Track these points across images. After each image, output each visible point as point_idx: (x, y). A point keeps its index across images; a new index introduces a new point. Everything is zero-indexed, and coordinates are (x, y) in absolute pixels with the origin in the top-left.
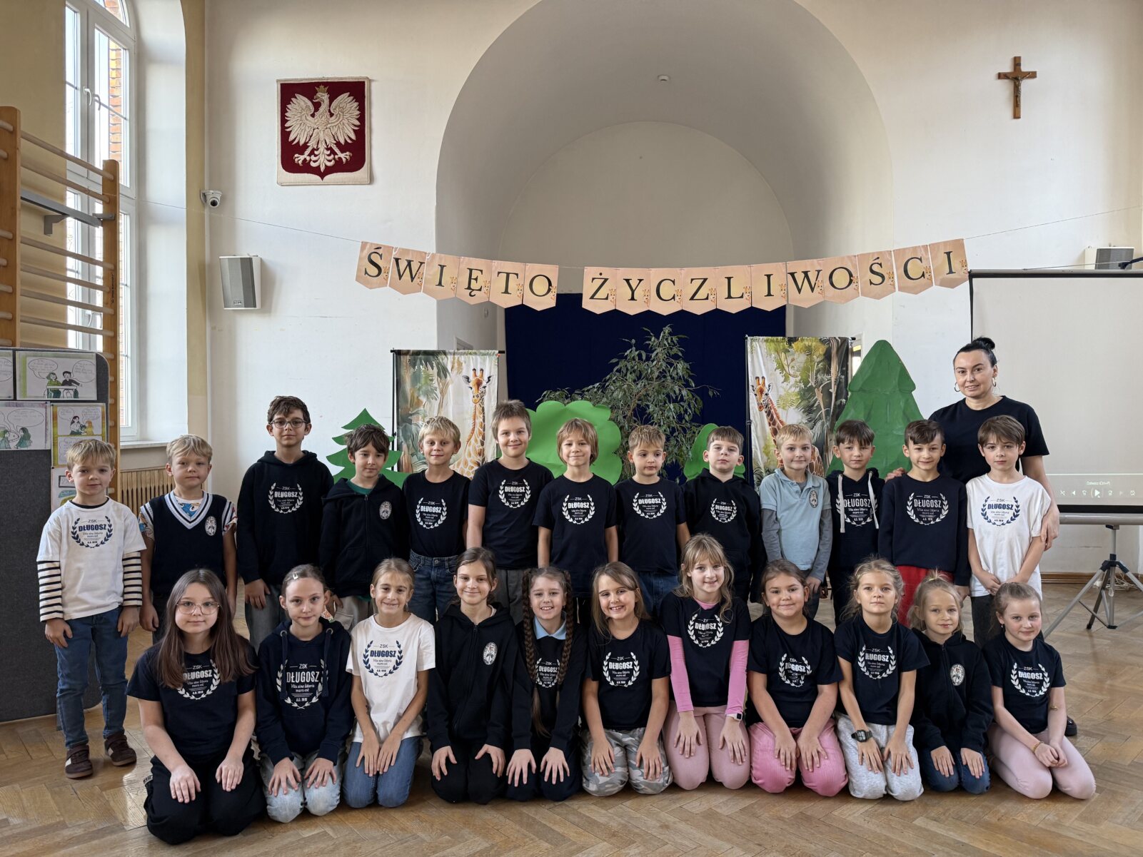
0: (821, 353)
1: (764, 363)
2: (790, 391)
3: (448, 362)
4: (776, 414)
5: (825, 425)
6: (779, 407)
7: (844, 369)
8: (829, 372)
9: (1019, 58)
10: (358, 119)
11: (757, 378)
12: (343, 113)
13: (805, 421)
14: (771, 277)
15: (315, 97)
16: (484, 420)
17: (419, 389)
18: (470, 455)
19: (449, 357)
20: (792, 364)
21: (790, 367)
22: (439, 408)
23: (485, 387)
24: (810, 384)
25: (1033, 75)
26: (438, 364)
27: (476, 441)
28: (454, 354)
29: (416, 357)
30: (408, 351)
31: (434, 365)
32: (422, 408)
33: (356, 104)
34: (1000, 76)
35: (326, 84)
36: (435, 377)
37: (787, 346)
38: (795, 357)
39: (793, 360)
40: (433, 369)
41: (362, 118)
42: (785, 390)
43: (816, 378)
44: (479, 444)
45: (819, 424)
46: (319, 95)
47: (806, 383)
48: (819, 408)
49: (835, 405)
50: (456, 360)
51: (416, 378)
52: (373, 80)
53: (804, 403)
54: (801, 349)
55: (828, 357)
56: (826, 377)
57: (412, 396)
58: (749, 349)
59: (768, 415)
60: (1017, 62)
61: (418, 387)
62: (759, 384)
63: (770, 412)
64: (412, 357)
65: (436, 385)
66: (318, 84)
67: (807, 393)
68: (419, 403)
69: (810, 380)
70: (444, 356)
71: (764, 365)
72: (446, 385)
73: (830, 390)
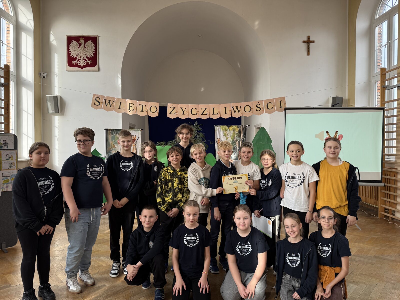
9: (309, 36)
10: (94, 49)
11: (218, 138)
12: (89, 47)
14: (226, 108)
15: (79, 41)
17: (114, 142)
25: (313, 42)
30: (110, 129)
32: (115, 148)
33: (94, 44)
34: (304, 42)
35: (83, 37)
41: (96, 49)
46: (81, 41)
52: (100, 36)
57: (112, 144)
60: (309, 37)
62: (218, 141)
64: (112, 131)
66: (80, 37)
68: (114, 146)
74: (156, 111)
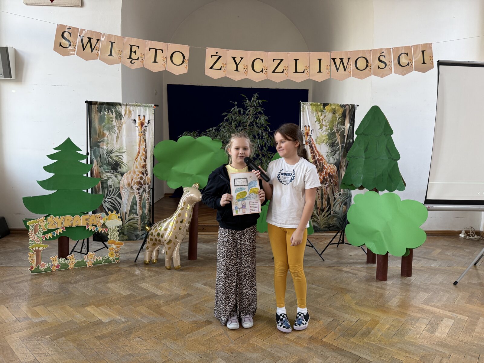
0: (341, 113)
1: (309, 117)
2: (322, 134)
3: (122, 110)
4: (315, 147)
5: (341, 154)
6: (316, 143)
7: (352, 122)
8: (344, 124)
11: (305, 126)
13: (330, 151)
14: (321, 61)
16: (146, 147)
17: (104, 127)
18: (137, 168)
19: (123, 107)
20: (325, 119)
21: (323, 120)
22: (117, 139)
23: (146, 127)
24: (334, 131)
26: (116, 111)
27: (141, 159)
28: (126, 105)
29: (102, 106)
30: (97, 102)
31: (114, 111)
32: (106, 138)
36: (114, 120)
37: (322, 108)
38: (327, 115)
39: (325, 116)
40: (112, 114)
42: (320, 134)
43: (337, 127)
44: (143, 161)
45: (338, 153)
47: (332, 129)
48: (338, 144)
49: (346, 142)
50: (127, 109)
51: (101, 119)
53: (330, 141)
54: (330, 110)
55: (344, 115)
56: (342, 127)
57: (100, 131)
58: (302, 110)
59: (310, 148)
61: (103, 125)
62: (306, 130)
63: (311, 145)
64: (99, 106)
65: (115, 124)
67: (331, 135)
68: (104, 135)
69: (334, 128)
70: (119, 107)
71: (310, 119)
72: (121, 125)
73: (344, 134)
74: (183, 62)
